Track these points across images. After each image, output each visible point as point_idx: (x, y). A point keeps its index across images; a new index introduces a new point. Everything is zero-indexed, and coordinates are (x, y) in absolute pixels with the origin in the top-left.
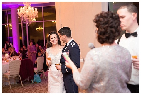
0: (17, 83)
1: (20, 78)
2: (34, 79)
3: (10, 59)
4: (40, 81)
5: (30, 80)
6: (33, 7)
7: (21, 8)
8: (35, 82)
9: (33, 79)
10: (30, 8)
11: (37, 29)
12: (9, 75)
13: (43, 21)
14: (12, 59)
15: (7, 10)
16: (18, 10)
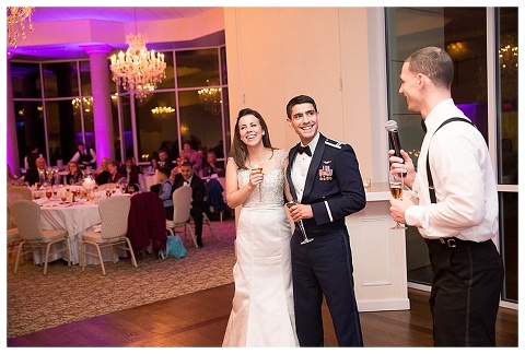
0: (120, 258)
1: (127, 246)
2: (168, 249)
3: (97, 194)
4: (182, 255)
5: (156, 251)
6: (153, 52)
7: (121, 54)
8: (171, 257)
9: (164, 248)
10: (144, 53)
11: (154, 111)
12: (98, 237)
13: (176, 90)
14: (105, 192)
15: (78, 60)
16: (113, 58)
